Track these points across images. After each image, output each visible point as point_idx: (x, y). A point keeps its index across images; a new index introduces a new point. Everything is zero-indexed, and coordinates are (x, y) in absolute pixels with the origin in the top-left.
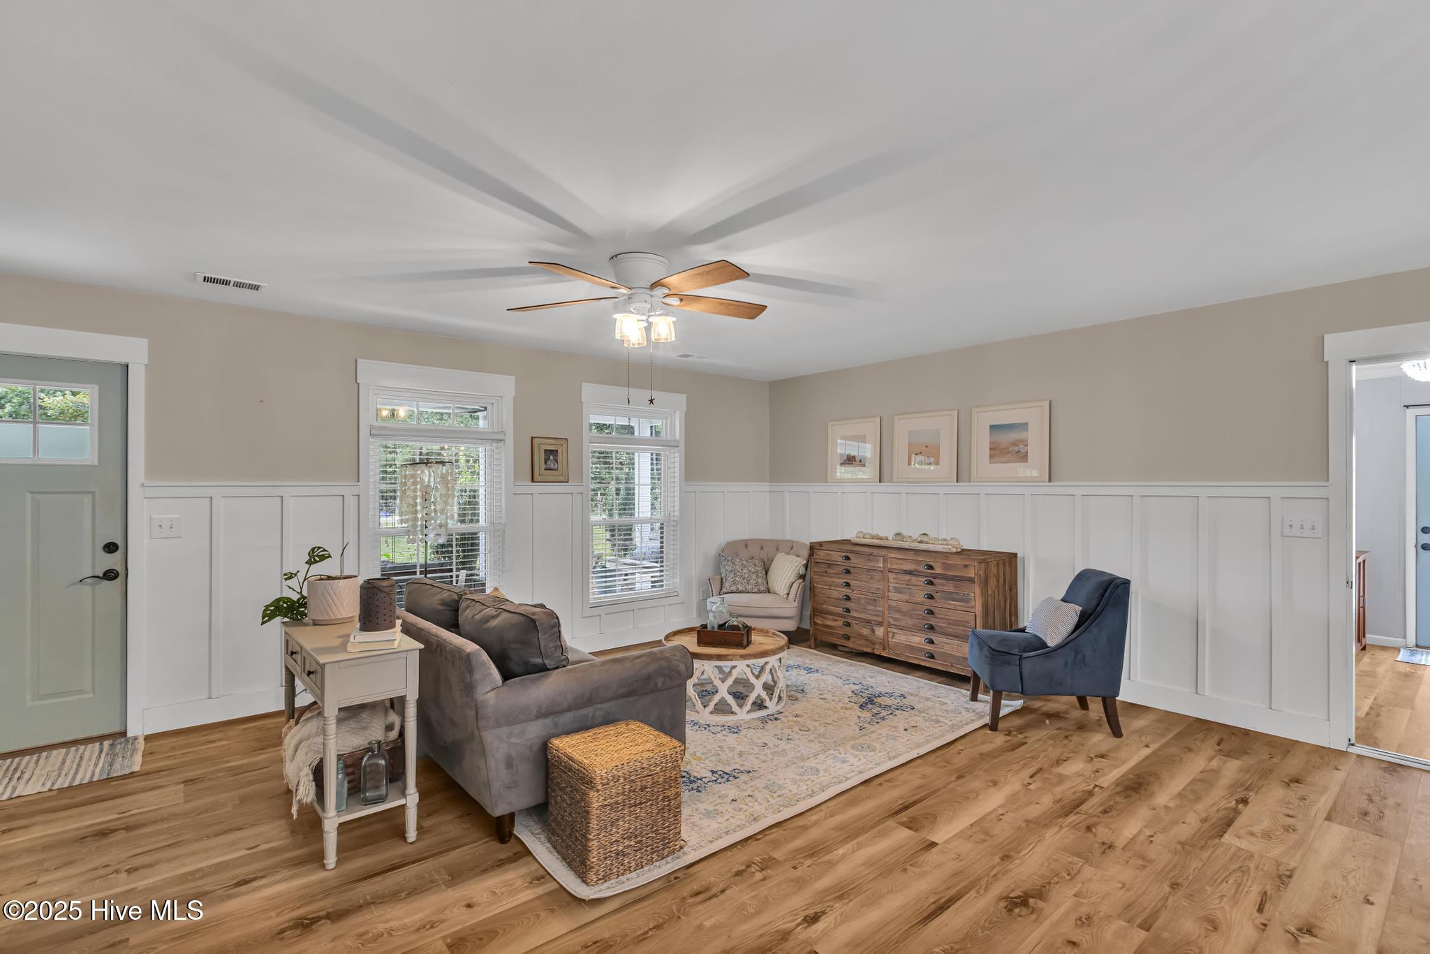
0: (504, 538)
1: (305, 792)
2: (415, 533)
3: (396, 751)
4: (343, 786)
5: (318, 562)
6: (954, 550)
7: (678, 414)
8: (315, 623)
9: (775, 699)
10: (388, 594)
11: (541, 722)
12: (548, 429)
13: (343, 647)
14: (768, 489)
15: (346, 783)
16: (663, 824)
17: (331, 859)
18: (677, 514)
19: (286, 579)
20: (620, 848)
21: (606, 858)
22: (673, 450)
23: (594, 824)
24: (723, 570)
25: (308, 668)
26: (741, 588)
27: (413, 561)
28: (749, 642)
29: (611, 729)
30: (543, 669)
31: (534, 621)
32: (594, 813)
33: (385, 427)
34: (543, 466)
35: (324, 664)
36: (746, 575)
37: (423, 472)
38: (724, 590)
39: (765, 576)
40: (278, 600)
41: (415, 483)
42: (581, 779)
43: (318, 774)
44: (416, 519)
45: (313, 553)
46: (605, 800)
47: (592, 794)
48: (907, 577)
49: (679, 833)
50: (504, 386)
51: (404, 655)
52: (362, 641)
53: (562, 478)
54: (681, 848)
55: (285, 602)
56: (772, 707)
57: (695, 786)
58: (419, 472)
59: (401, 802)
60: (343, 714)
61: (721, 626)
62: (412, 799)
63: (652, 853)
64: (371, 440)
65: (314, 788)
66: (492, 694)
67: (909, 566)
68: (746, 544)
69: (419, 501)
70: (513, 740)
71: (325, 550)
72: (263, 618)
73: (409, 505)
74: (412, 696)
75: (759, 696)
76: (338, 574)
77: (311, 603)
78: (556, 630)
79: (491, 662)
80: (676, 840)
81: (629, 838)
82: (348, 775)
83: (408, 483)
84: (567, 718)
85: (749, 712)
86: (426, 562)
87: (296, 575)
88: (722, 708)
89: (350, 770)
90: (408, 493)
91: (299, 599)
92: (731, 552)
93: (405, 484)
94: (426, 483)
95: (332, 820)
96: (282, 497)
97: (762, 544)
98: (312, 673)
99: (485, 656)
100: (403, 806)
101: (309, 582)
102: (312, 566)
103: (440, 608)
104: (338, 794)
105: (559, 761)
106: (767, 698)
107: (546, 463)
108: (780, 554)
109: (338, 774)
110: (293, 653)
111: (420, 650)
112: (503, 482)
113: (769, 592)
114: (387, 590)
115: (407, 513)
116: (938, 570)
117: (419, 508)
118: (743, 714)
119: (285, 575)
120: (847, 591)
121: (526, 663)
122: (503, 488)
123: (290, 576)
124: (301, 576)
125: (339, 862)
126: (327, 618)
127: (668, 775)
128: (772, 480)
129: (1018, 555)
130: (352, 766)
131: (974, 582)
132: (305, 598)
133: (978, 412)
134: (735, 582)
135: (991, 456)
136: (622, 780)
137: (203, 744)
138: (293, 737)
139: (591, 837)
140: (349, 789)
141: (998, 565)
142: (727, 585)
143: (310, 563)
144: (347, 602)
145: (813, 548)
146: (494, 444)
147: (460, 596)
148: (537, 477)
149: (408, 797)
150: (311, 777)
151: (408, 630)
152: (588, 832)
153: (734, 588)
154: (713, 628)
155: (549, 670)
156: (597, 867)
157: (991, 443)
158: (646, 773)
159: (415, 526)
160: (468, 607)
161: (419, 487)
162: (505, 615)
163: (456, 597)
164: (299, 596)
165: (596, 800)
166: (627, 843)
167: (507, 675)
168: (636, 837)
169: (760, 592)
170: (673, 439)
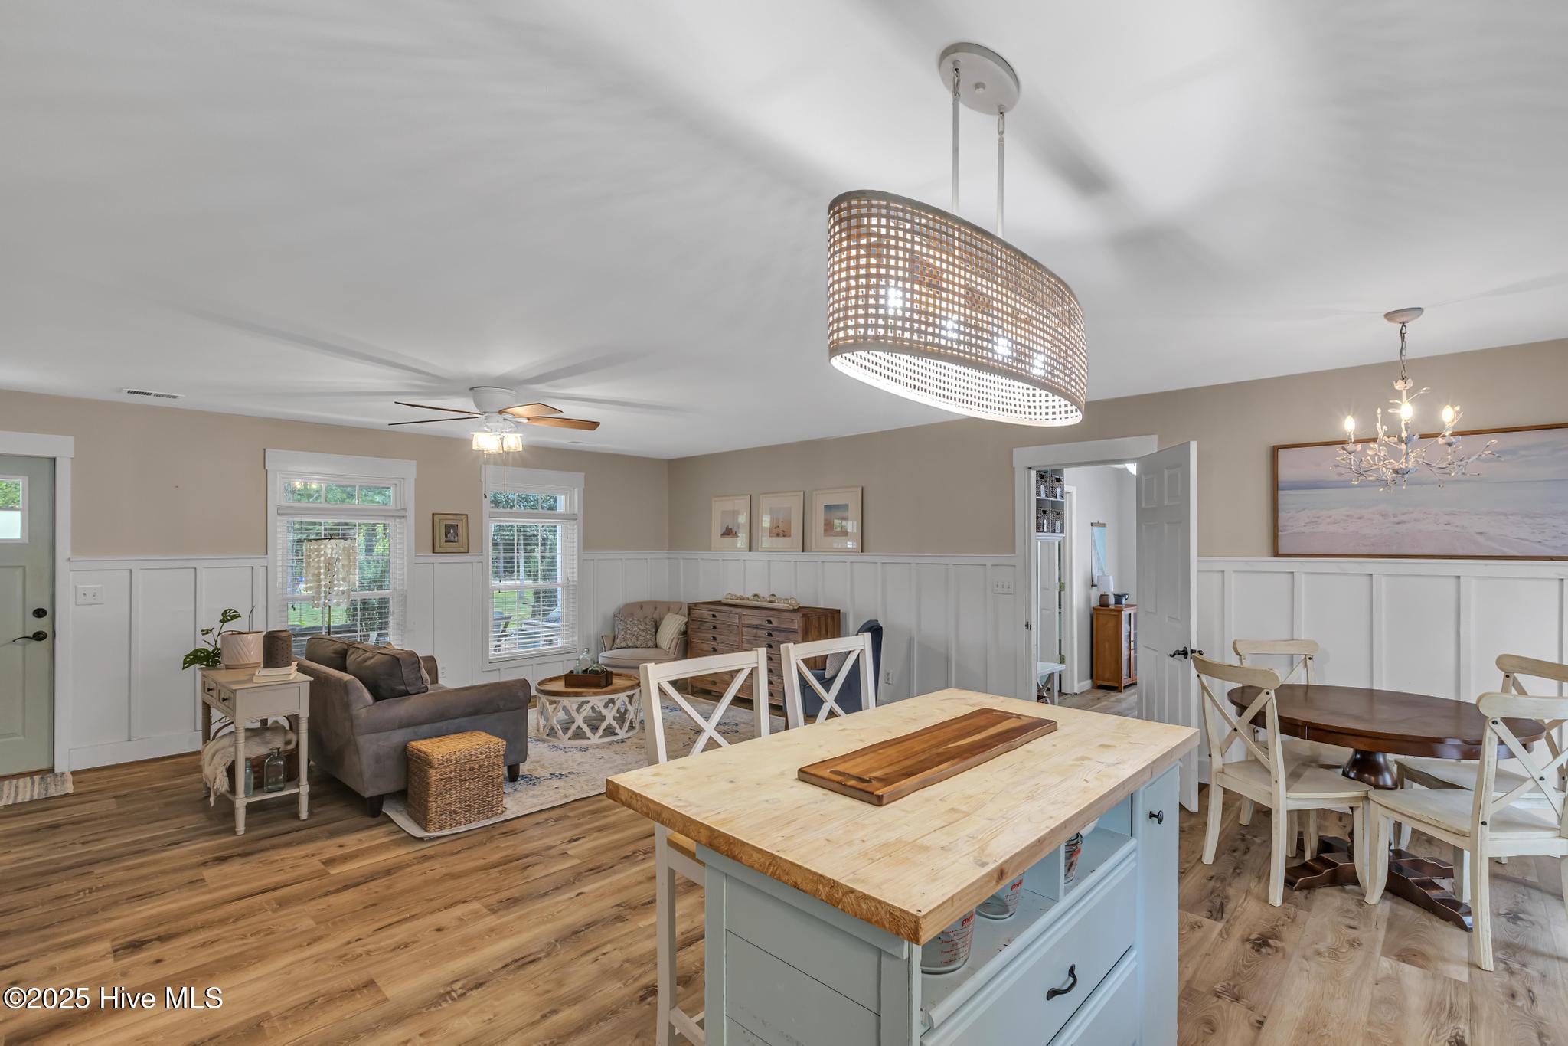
0: (406, 601)
1: (222, 784)
2: (319, 598)
3: (292, 758)
4: (250, 779)
5: (229, 620)
6: (791, 608)
7: (576, 490)
8: (228, 667)
9: (626, 728)
10: (286, 641)
11: (403, 731)
12: (448, 506)
13: (251, 680)
14: (666, 556)
15: (252, 778)
16: (488, 794)
17: (241, 828)
18: (576, 579)
19: (203, 634)
20: (453, 809)
21: (441, 815)
22: (572, 522)
23: (432, 791)
24: (616, 629)
25: (222, 696)
26: (630, 644)
27: (319, 624)
28: (611, 683)
29: (457, 736)
30: (407, 694)
31: (398, 659)
32: (433, 784)
33: (292, 507)
34: (444, 539)
35: (235, 690)
36: (636, 633)
37: (326, 546)
38: (615, 646)
39: (654, 634)
40: (197, 651)
41: (319, 556)
42: (425, 762)
43: (231, 771)
44: (319, 587)
45: (226, 613)
46: (441, 775)
47: (432, 771)
48: (755, 630)
49: (501, 801)
50: (408, 470)
51: (297, 685)
52: (263, 675)
53: (462, 549)
54: (503, 812)
55: (202, 653)
56: (622, 734)
57: (532, 782)
58: (322, 546)
59: (296, 791)
60: (249, 734)
61: (585, 671)
62: (304, 789)
63: (479, 814)
64: (279, 518)
65: (227, 781)
66: (364, 710)
67: (755, 621)
68: (641, 605)
69: (322, 571)
70: (381, 743)
71: (235, 612)
72: (184, 664)
73: (314, 574)
74: (304, 714)
75: (610, 724)
76: (246, 630)
77: (225, 652)
78: (416, 665)
79: (364, 687)
80: (498, 807)
81: (460, 803)
82: (255, 772)
83: (313, 556)
84: (425, 728)
85: (600, 737)
86: (329, 625)
87: (211, 631)
88: (579, 735)
89: (256, 769)
90: (312, 564)
91: (214, 651)
92: (629, 612)
93: (309, 557)
94: (329, 556)
95: (241, 802)
96: (195, 568)
97: (655, 605)
98: (226, 699)
99: (359, 684)
100: (298, 793)
101: (222, 637)
102: (225, 624)
103: (333, 655)
104: (246, 785)
105: (413, 754)
106: (617, 726)
107: (446, 536)
108: (669, 614)
109: (246, 770)
110: (209, 690)
111: (310, 682)
112: (405, 553)
113: (656, 647)
114: (284, 638)
115: (312, 581)
116: (775, 624)
117: (322, 577)
118: (595, 739)
119: (202, 631)
120: (714, 644)
121: (393, 690)
122: (405, 558)
123: (206, 632)
124: (216, 632)
125: (246, 831)
126: (237, 663)
127: (491, 761)
128: (668, 550)
129: (841, 611)
130: (257, 766)
131: (797, 633)
132: (220, 649)
133: (816, 495)
134: (625, 639)
135: (825, 531)
136: (454, 762)
137: (126, 775)
138: (210, 749)
139: (430, 800)
140: (255, 784)
141: (819, 619)
142: (618, 641)
143: (223, 621)
144: (254, 650)
145: (691, 607)
146: (398, 520)
147: (348, 645)
148: (437, 548)
149: (301, 788)
150: (225, 774)
151: (301, 669)
152: (428, 795)
153: (623, 644)
154: (578, 672)
155: (411, 694)
156: (435, 820)
157: (825, 520)
158: (473, 758)
159: (318, 593)
160: (353, 653)
161: (322, 558)
162: (378, 657)
163: (346, 647)
164: (213, 648)
165: (434, 775)
166: (458, 805)
167: (377, 697)
168: (466, 802)
169: (647, 647)
170: (572, 512)
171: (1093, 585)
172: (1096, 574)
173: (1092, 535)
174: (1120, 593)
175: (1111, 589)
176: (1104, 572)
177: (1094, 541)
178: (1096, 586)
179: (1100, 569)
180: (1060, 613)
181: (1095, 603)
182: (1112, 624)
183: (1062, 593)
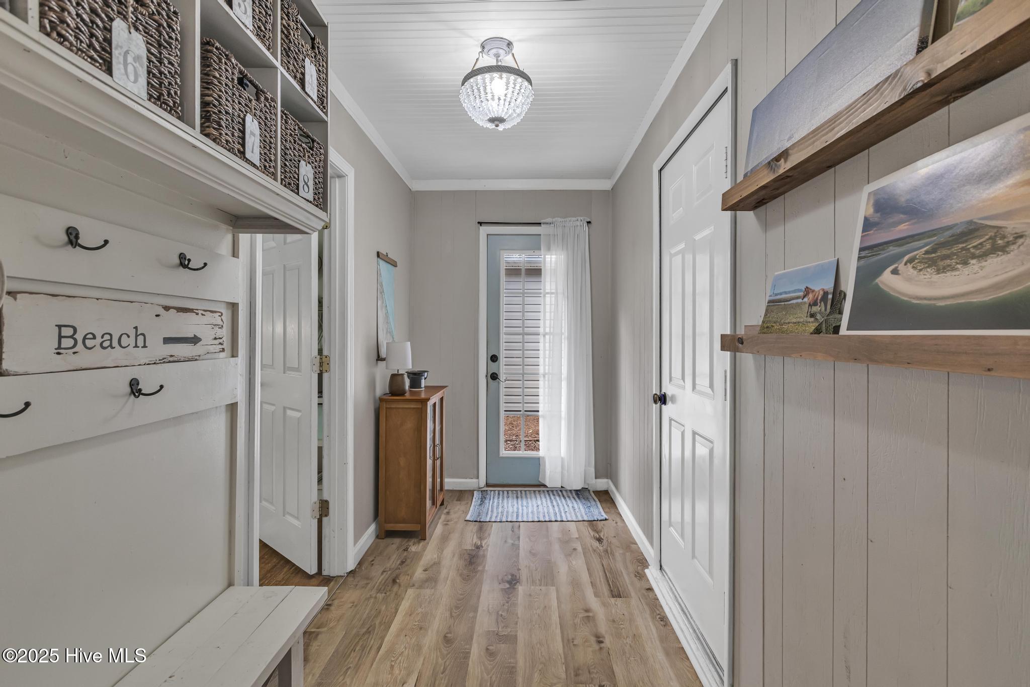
171: (379, 359)
172: (384, 341)
173: (378, 274)
174: (417, 369)
175: (406, 363)
176: (393, 338)
177: (382, 286)
178: (384, 360)
179: (389, 332)
180: (320, 404)
181: (382, 387)
182: (410, 425)
183: (325, 375)
